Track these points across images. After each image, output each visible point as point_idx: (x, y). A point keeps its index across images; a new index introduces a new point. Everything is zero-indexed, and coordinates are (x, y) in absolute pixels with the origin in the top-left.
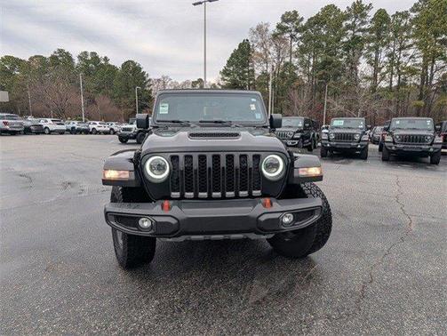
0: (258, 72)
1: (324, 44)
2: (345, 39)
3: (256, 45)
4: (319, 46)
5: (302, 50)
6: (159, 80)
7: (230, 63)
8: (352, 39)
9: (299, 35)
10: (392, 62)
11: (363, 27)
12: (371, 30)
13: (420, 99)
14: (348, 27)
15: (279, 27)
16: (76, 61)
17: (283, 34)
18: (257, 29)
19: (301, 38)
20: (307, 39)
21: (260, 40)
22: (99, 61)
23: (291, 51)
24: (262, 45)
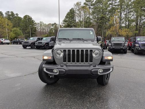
0: (77, 20)
1: (101, 10)
2: (109, 9)
3: (76, 10)
4: (99, 11)
5: (93, 13)
6: (39, 23)
7: (66, 17)
8: (112, 8)
9: (92, 7)
10: (126, 17)
11: (116, 4)
12: (118, 5)
13: (136, 31)
14: (110, 4)
15: (85, 4)
16: (5, 15)
17: (86, 6)
18: (77, 4)
19: (93, 8)
20: (95, 8)
21: (78, 8)
22: (14, 15)
23: (89, 13)
24: (78, 10)
